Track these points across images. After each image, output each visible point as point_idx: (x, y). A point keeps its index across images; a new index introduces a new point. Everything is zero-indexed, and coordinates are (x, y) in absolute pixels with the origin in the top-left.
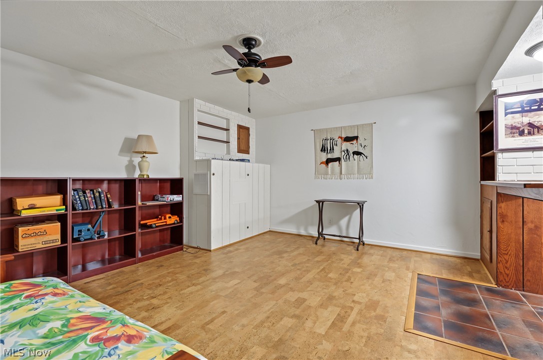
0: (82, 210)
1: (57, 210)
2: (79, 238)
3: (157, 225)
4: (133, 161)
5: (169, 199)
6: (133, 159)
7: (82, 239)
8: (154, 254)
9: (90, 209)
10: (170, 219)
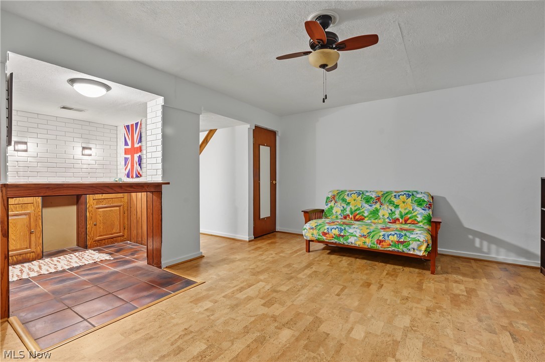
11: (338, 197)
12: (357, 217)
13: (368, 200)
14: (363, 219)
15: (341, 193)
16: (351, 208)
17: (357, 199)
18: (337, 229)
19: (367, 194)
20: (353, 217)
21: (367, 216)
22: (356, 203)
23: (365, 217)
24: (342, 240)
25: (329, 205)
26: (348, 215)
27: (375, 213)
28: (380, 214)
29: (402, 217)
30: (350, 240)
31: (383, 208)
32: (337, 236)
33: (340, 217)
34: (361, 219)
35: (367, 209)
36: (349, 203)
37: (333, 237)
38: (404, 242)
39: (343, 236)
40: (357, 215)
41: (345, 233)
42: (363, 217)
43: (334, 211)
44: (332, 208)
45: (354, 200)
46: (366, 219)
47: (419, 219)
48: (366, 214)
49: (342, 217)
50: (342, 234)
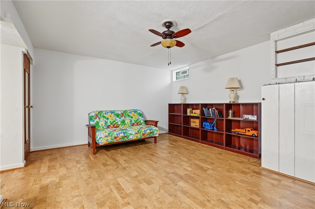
0: (208, 116)
1: (198, 115)
2: (205, 127)
3: (239, 133)
4: (237, 93)
5: (245, 117)
6: (237, 92)
7: (205, 128)
8: (235, 150)
9: (211, 117)
10: (249, 132)
11: (99, 115)
12: (115, 126)
13: (118, 115)
14: (119, 126)
15: (100, 112)
16: (110, 121)
17: (112, 115)
18: (122, 133)
19: (116, 112)
20: (113, 126)
21: (120, 124)
22: (112, 118)
23: (119, 125)
24: (125, 138)
25: (95, 121)
26: (110, 126)
27: (123, 122)
28: (126, 122)
29: (135, 122)
30: (130, 138)
31: (126, 119)
32: (123, 137)
33: (105, 127)
34: (117, 127)
35: (119, 121)
36: (108, 119)
37: (121, 138)
38: (152, 132)
39: (126, 136)
40: (115, 125)
41: (127, 134)
42: (118, 125)
43: (100, 124)
44: (98, 123)
45: (111, 116)
46: (120, 126)
47: (142, 122)
48: (119, 123)
49: (107, 127)
50: (126, 135)
